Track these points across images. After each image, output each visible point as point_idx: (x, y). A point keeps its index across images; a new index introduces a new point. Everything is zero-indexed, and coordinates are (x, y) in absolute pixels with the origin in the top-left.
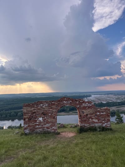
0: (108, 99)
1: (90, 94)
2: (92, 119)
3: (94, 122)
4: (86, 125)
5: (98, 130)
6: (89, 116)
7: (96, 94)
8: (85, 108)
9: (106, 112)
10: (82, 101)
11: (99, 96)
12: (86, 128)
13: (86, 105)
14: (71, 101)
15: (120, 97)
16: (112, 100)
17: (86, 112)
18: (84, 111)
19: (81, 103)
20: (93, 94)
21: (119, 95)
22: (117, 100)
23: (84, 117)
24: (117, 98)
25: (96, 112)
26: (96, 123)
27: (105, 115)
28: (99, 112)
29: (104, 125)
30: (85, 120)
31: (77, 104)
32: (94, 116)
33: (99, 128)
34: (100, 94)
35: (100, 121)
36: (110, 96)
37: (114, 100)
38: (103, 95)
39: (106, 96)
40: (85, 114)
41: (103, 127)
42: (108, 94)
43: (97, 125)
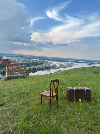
0: (17, 60)
1: (1, 55)
2: (16, 72)
3: (17, 74)
4: (12, 76)
5: (19, 78)
6: (14, 70)
7: (8, 56)
8: (12, 65)
9: (24, 68)
10: (10, 61)
11: (10, 57)
12: (12, 77)
13: (13, 64)
14: (2, 61)
15: (26, 60)
16: (20, 62)
17: (12, 68)
18: (11, 67)
19: (9, 62)
20: (5, 56)
21: (25, 58)
22: (24, 62)
23: (11, 71)
24: (24, 60)
25: (19, 68)
26: (18, 74)
27: (23, 69)
28: (20, 68)
29: (22, 75)
30: (11, 73)
31: (7, 63)
32: (17, 70)
33: (20, 77)
34: (11, 56)
35: (20, 73)
36: (19, 58)
37: (22, 62)
38: (13, 57)
39: (16, 58)
40: (12, 69)
41: (22, 76)
42: (17, 57)
43: (18, 75)
